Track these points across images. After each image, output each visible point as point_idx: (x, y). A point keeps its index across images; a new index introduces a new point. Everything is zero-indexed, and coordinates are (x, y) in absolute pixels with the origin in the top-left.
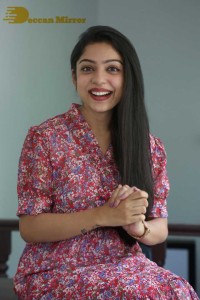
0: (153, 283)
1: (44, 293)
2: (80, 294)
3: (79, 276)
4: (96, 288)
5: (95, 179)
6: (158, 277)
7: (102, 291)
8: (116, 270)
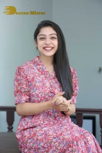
0: (77, 135)
1: (30, 139)
2: (45, 139)
3: (45, 131)
4: (52, 136)
5: (48, 85)
6: (79, 132)
7: (55, 138)
8: (61, 129)
